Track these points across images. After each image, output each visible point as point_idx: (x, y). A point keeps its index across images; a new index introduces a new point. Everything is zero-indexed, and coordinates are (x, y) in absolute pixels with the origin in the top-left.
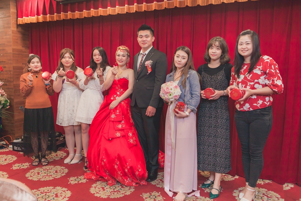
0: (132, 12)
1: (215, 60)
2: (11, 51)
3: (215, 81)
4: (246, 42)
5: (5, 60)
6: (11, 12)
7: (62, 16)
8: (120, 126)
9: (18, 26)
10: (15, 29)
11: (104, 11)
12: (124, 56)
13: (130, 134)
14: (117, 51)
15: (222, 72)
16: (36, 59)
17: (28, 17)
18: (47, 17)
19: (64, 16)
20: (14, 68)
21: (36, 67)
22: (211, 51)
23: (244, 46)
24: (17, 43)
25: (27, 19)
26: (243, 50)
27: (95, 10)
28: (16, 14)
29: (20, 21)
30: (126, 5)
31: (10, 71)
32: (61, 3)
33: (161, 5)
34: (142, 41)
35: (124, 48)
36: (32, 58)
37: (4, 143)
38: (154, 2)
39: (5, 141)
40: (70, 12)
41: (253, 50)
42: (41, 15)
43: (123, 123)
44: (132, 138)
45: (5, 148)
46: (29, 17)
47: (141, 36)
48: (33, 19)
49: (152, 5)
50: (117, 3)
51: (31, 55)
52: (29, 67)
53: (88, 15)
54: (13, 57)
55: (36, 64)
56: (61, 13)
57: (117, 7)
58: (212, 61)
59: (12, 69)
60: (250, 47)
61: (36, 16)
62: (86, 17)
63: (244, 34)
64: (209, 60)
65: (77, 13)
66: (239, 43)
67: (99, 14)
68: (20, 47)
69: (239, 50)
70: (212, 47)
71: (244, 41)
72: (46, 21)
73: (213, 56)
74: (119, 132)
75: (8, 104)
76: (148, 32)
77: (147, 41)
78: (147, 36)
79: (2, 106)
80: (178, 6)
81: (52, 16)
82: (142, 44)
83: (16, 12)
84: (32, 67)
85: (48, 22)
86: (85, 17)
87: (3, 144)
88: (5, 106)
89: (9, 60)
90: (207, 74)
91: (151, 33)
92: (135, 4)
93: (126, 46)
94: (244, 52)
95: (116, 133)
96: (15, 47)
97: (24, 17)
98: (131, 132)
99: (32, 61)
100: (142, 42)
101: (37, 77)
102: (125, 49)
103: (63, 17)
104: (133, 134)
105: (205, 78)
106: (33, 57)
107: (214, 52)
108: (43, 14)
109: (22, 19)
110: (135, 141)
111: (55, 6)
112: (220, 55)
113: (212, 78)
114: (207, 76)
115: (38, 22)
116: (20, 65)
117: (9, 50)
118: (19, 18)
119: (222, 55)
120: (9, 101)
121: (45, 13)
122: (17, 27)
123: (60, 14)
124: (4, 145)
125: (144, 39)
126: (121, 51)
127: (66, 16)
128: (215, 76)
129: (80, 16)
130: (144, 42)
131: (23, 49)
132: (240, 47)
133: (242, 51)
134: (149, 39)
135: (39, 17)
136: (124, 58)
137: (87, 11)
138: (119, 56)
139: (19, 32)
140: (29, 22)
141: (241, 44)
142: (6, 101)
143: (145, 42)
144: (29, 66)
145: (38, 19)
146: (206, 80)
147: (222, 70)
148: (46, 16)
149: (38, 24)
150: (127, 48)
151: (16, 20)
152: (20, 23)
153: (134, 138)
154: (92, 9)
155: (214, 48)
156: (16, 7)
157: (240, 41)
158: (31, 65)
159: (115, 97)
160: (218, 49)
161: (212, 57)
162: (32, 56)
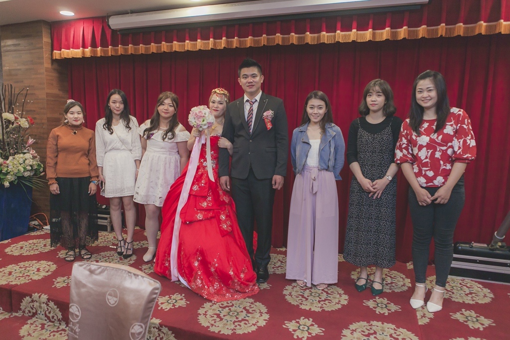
0: (218, 48)
1: (375, 111)
2: (45, 96)
3: (379, 142)
4: (428, 88)
5: (34, 109)
6: (45, 42)
7: (120, 49)
8: (205, 204)
9: (54, 61)
10: (49, 66)
11: (180, 45)
12: (221, 103)
13: (223, 217)
14: (211, 96)
15: (388, 130)
16: (77, 109)
17: (69, 49)
18: (97, 50)
19: (122, 49)
20: (49, 120)
21: (76, 120)
22: (369, 100)
23: (425, 94)
24: (52, 84)
25: (68, 52)
26: (423, 99)
27: (168, 44)
28: (50, 45)
29: (57, 54)
30: (211, 39)
31: (43, 124)
32: (118, 33)
33: (258, 41)
34: (247, 82)
35: (222, 92)
36: (71, 106)
37: (36, 223)
38: (250, 37)
39: (36, 220)
40: (132, 45)
41: (438, 99)
42: (89, 48)
43: (209, 201)
44: (225, 222)
45: (38, 230)
46: (71, 49)
47: (245, 76)
48: (76, 53)
49: (246, 40)
50: (199, 35)
51: (69, 101)
52: (66, 119)
53: (157, 51)
54: (47, 104)
55: (76, 115)
56: (118, 46)
57: (199, 40)
58: (371, 112)
59: (45, 121)
60: (433, 94)
61: (81, 48)
62: (155, 52)
63: (423, 78)
64: (368, 111)
65: (142, 47)
66: (418, 90)
67: (174, 50)
68: (55, 91)
69: (419, 100)
70: (370, 94)
71: (424, 87)
72: (96, 56)
73: (373, 106)
74: (201, 213)
75: (42, 170)
76: (254, 70)
77: (255, 82)
78: (254, 76)
79: (34, 173)
80: (280, 43)
81: (104, 50)
82: (247, 88)
83: (50, 41)
84: (71, 118)
85: (99, 57)
86: (152, 52)
87: (34, 225)
88: (38, 172)
89: (42, 109)
90: (367, 132)
91: (258, 71)
92: (224, 38)
93: (225, 89)
94: (426, 103)
95: (197, 214)
96: (49, 91)
97: (63, 50)
98: (223, 214)
99: (70, 110)
100: (248, 84)
101: (75, 133)
102: (223, 94)
103: (121, 51)
104: (227, 216)
105: (363, 137)
106: (73, 105)
107: (373, 100)
108: (91, 46)
109: (59, 52)
110: (230, 226)
111: (109, 37)
112: (383, 104)
113: (374, 139)
114: (367, 134)
115: (83, 57)
116: (56, 116)
117: (42, 94)
118: (55, 51)
119: (385, 104)
120: (42, 166)
121: (94, 45)
122: (52, 64)
123: (117, 48)
124: (36, 226)
125: (250, 80)
126: (217, 95)
127: (126, 50)
128: (379, 135)
129: (145, 51)
130: (250, 84)
131: (60, 93)
132: (418, 96)
133: (423, 101)
134: (257, 79)
135: (86, 50)
136: (221, 106)
137: (156, 45)
138: (214, 103)
139: (54, 69)
140: (70, 56)
141: (421, 91)
142: (39, 165)
143: (253, 84)
144: (66, 117)
145: (83, 53)
146: (366, 141)
147: (388, 126)
148: (95, 49)
149: (84, 59)
150: (226, 91)
151: (50, 53)
152: (57, 58)
153: (229, 223)
154: (163, 43)
155: (373, 95)
156: (50, 36)
157: (418, 87)
158: (69, 115)
159: (202, 162)
160: (379, 95)
161: (371, 108)
162: (72, 103)
